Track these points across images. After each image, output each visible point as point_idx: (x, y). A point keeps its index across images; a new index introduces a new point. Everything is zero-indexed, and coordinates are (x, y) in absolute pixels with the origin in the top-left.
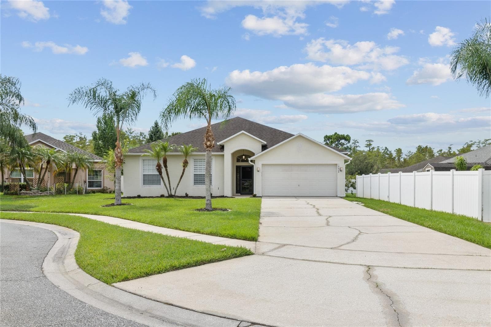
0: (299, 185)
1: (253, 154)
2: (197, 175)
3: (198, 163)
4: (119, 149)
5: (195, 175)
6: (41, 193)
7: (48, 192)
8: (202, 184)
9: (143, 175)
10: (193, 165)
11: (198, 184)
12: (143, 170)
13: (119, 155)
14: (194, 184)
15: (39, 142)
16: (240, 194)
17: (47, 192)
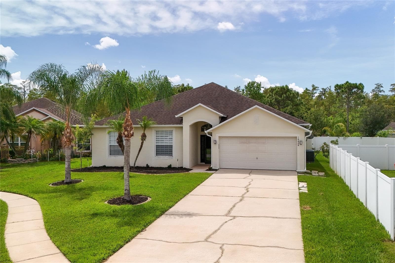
0: (257, 158)
1: (211, 126)
2: (159, 146)
3: (160, 134)
4: (68, 129)
5: (156, 146)
6: (25, 161)
7: (32, 159)
8: (164, 155)
9: (109, 146)
10: (155, 136)
11: (159, 155)
12: (110, 141)
13: (68, 135)
14: (156, 155)
15: (34, 110)
16: (204, 163)
17: (30, 159)
